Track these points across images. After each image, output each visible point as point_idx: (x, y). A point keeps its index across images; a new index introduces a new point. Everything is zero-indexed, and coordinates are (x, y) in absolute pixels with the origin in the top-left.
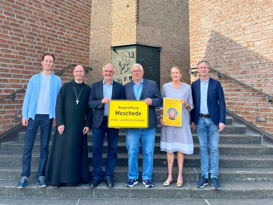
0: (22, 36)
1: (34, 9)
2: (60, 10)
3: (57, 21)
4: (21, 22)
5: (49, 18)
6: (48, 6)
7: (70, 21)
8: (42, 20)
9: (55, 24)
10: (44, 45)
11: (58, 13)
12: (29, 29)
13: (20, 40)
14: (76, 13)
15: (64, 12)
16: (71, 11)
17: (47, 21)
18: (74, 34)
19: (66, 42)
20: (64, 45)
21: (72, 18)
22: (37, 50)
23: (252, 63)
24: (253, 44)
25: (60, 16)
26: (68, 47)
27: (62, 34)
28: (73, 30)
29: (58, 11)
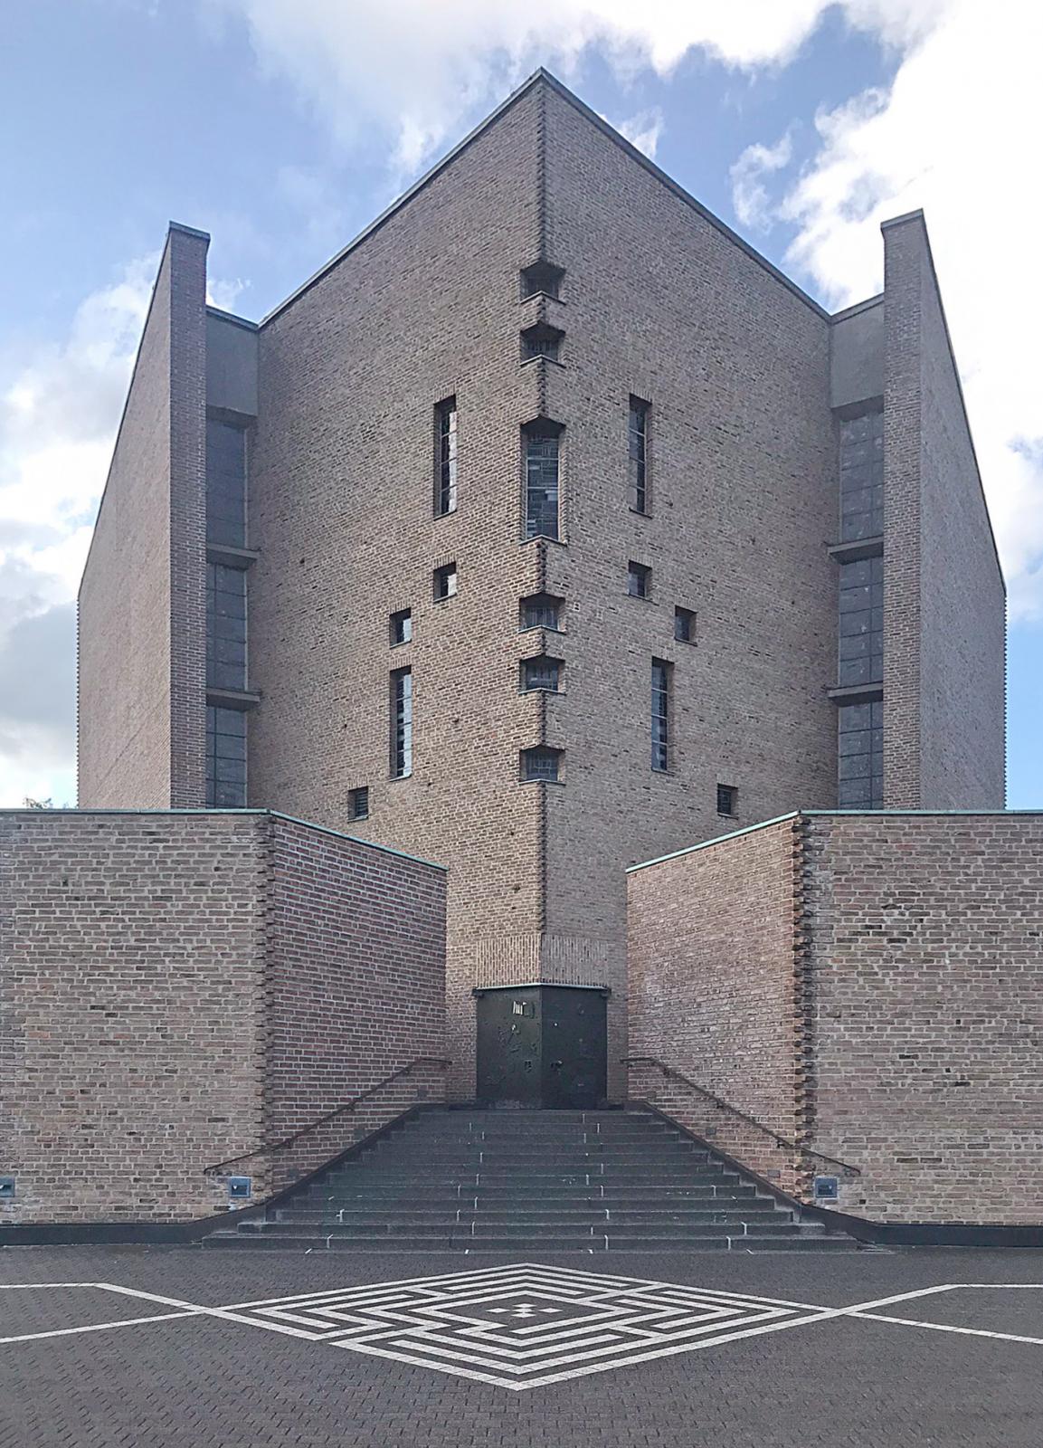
0: (354, 1025)
1: (366, 983)
2: (399, 976)
3: (395, 993)
4: (352, 1006)
5: (385, 992)
6: (383, 974)
7: (414, 990)
8: (376, 997)
9: (393, 999)
10: (381, 1033)
11: (396, 981)
12: (361, 1013)
13: (351, 1030)
14: (422, 975)
15: (404, 977)
16: (414, 973)
17: (381, 997)
18: (422, 1008)
19: (409, 1024)
20: (408, 1030)
21: (416, 985)
22: (372, 1042)
23: (706, 1055)
24: (708, 1029)
25: (399, 985)
26: (413, 1030)
27: (404, 1012)
28: (418, 1002)
29: (396, 978)
